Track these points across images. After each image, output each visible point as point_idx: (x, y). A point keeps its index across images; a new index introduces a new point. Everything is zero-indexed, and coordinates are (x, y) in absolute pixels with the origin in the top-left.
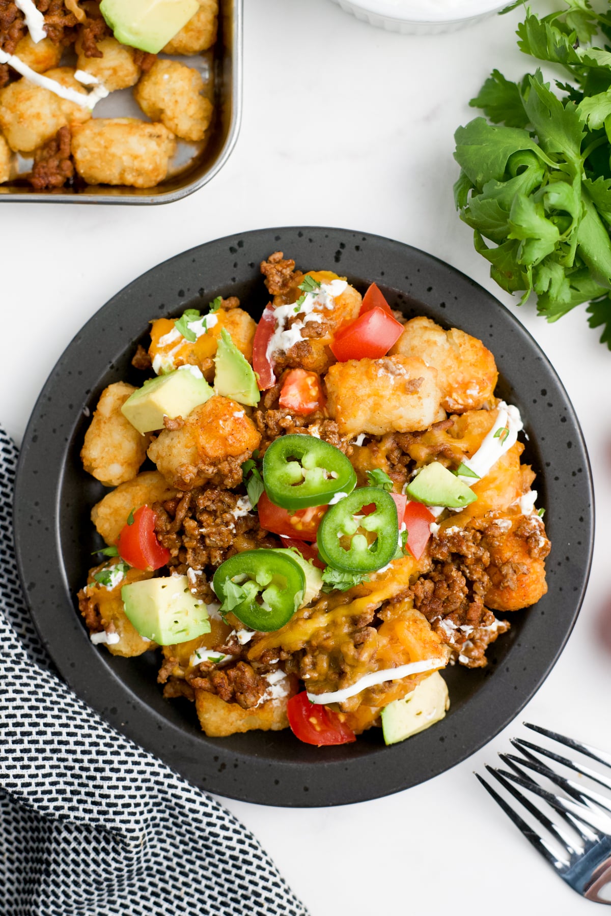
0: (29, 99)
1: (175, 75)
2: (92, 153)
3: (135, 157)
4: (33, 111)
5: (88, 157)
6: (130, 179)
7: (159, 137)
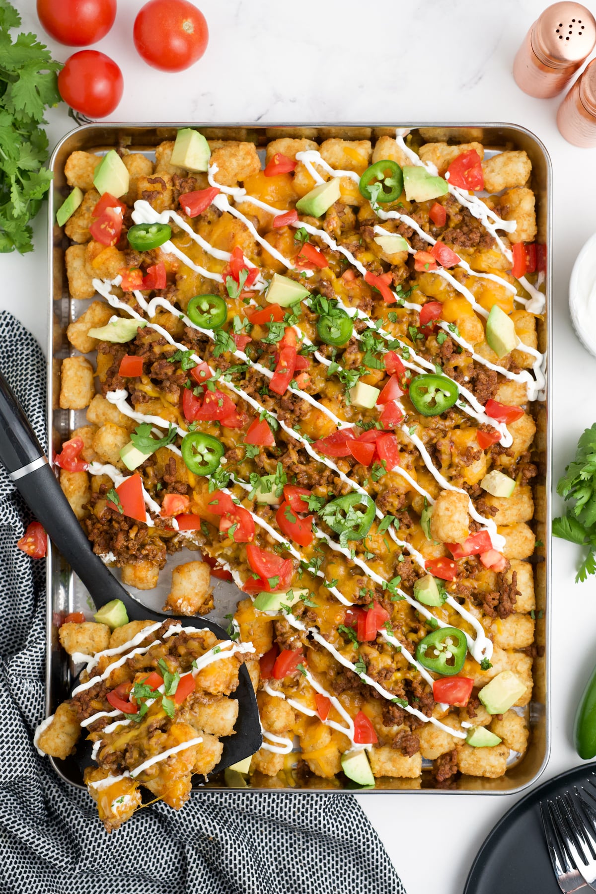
0: (437, 737)
1: (513, 723)
2: (469, 764)
3: (493, 767)
4: (439, 743)
5: (467, 766)
6: (488, 775)
7: (504, 754)
